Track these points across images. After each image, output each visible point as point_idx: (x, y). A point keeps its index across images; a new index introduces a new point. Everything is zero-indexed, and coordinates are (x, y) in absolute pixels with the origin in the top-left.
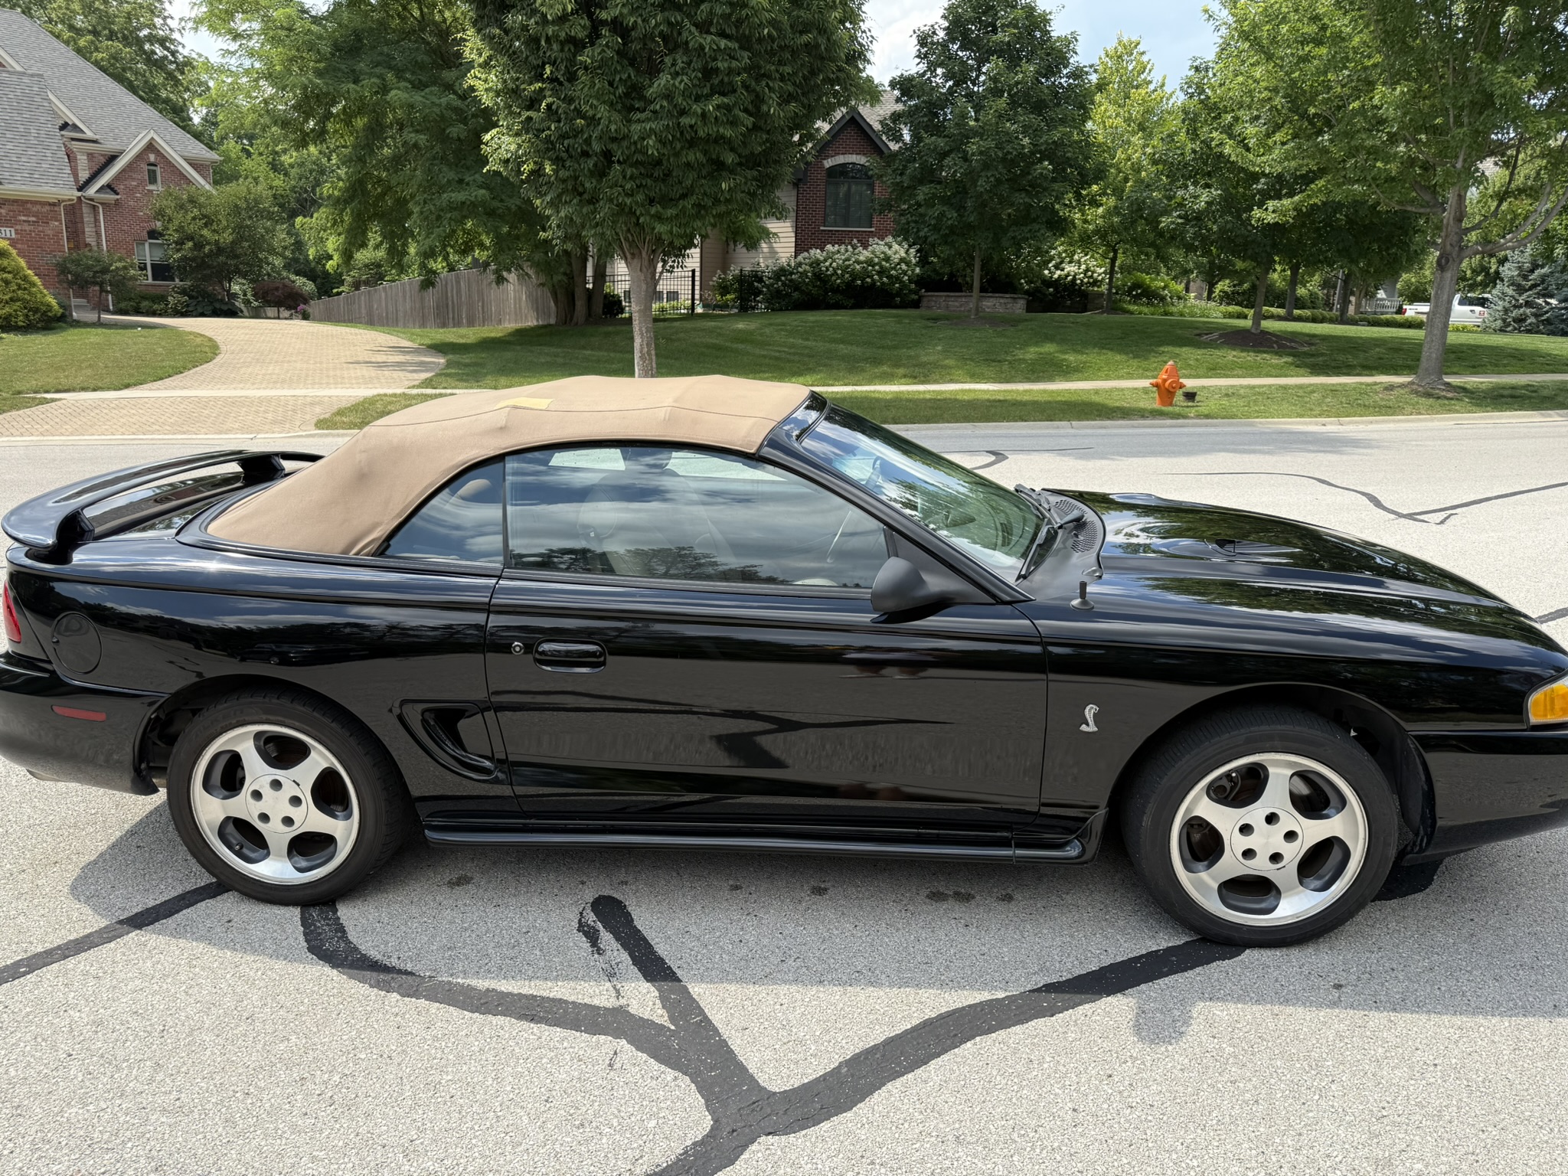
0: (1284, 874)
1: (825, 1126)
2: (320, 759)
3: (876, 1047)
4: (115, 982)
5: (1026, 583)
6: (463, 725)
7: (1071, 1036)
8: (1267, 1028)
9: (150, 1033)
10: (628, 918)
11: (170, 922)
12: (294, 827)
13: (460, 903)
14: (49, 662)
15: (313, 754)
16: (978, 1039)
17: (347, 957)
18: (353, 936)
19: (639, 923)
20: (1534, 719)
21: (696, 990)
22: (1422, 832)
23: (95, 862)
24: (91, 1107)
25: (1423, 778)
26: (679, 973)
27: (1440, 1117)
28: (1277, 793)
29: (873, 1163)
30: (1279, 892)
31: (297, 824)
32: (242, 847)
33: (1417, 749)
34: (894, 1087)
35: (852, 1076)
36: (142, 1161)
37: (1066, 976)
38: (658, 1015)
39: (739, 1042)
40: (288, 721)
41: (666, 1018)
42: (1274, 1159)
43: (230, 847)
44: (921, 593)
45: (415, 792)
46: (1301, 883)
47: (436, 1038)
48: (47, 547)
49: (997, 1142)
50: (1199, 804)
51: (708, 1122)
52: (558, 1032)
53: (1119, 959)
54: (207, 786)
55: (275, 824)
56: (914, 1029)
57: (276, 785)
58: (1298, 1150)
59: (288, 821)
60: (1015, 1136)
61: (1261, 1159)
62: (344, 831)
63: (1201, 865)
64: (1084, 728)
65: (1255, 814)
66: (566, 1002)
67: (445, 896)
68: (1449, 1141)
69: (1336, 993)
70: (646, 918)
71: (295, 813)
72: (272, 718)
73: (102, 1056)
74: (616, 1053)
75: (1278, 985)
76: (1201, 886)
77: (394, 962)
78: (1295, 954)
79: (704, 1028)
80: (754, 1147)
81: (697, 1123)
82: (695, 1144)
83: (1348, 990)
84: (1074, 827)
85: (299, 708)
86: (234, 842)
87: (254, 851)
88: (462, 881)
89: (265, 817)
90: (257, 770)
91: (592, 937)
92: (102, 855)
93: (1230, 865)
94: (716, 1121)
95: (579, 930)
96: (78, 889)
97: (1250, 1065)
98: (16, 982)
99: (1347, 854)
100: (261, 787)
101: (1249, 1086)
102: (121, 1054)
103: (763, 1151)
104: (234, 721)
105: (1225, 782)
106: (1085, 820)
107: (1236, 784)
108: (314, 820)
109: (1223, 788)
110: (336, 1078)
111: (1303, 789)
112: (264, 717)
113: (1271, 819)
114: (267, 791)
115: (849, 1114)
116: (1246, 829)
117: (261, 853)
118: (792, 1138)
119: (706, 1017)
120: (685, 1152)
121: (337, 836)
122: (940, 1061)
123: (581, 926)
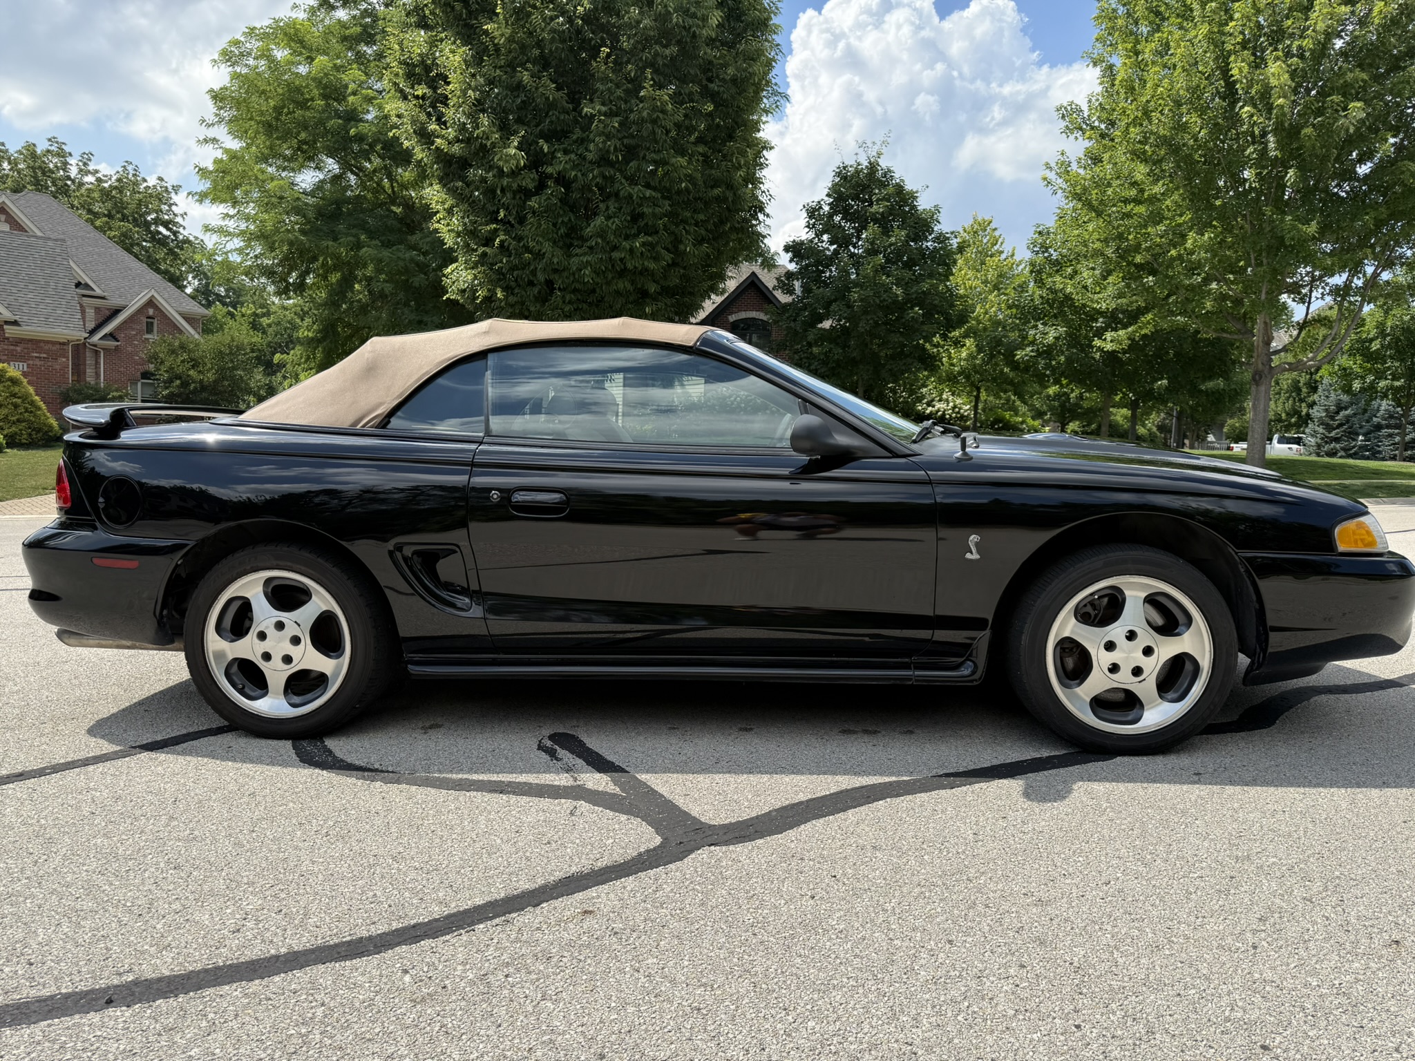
0: (1146, 688)
1: (760, 841)
2: (321, 601)
3: (801, 803)
6: (441, 565)
7: (969, 798)
8: (1138, 793)
10: (581, 743)
11: (179, 748)
12: (292, 665)
13: (433, 738)
15: (314, 597)
16: (888, 800)
17: (334, 764)
18: (339, 755)
19: (591, 746)
20: (1341, 548)
21: (643, 777)
22: (1258, 650)
23: (108, 718)
25: (1254, 598)
26: (627, 769)
28: (1134, 613)
29: (803, 859)
30: (1142, 706)
31: (295, 662)
32: (245, 685)
33: (1247, 571)
34: (818, 823)
35: (783, 815)
37: (963, 769)
38: (611, 789)
39: (683, 800)
40: (295, 567)
41: (618, 790)
43: (234, 685)
44: (832, 441)
45: (401, 634)
46: (1161, 697)
47: (417, 803)
48: (101, 424)
49: (909, 849)
50: (1065, 625)
51: (658, 840)
52: (524, 799)
53: (1009, 761)
54: (219, 630)
55: (277, 660)
56: (832, 794)
57: (280, 626)
59: (287, 659)
60: (925, 846)
62: (334, 668)
63: (1072, 683)
64: (968, 556)
65: (1116, 631)
66: (530, 784)
67: (418, 734)
68: (1298, 848)
69: (1196, 777)
70: (597, 743)
71: (295, 652)
72: (281, 563)
73: (122, 814)
74: (575, 807)
75: (1146, 774)
76: (1076, 700)
77: (377, 766)
78: (1160, 760)
79: (652, 794)
80: (700, 852)
81: (649, 841)
82: (648, 851)
83: (1206, 776)
84: (964, 650)
85: (305, 554)
86: (239, 681)
87: (254, 691)
88: (434, 727)
89: (267, 657)
90: (264, 613)
91: (552, 753)
92: (113, 715)
93: (1097, 682)
94: (665, 839)
95: (538, 749)
96: (92, 731)
97: (1124, 812)
98: (42, 777)
99: (1197, 669)
100: (266, 628)
101: (1126, 822)
103: (708, 854)
104: (248, 568)
105: (1089, 609)
106: (971, 645)
108: (311, 658)
110: (331, 823)
111: (1159, 621)
112: (275, 563)
113: (1131, 636)
114: (271, 632)
115: (780, 836)
116: (1110, 646)
117: (259, 692)
118: (731, 848)
119: (652, 789)
120: (640, 854)
121: (328, 672)
122: (857, 810)
123: (541, 747)
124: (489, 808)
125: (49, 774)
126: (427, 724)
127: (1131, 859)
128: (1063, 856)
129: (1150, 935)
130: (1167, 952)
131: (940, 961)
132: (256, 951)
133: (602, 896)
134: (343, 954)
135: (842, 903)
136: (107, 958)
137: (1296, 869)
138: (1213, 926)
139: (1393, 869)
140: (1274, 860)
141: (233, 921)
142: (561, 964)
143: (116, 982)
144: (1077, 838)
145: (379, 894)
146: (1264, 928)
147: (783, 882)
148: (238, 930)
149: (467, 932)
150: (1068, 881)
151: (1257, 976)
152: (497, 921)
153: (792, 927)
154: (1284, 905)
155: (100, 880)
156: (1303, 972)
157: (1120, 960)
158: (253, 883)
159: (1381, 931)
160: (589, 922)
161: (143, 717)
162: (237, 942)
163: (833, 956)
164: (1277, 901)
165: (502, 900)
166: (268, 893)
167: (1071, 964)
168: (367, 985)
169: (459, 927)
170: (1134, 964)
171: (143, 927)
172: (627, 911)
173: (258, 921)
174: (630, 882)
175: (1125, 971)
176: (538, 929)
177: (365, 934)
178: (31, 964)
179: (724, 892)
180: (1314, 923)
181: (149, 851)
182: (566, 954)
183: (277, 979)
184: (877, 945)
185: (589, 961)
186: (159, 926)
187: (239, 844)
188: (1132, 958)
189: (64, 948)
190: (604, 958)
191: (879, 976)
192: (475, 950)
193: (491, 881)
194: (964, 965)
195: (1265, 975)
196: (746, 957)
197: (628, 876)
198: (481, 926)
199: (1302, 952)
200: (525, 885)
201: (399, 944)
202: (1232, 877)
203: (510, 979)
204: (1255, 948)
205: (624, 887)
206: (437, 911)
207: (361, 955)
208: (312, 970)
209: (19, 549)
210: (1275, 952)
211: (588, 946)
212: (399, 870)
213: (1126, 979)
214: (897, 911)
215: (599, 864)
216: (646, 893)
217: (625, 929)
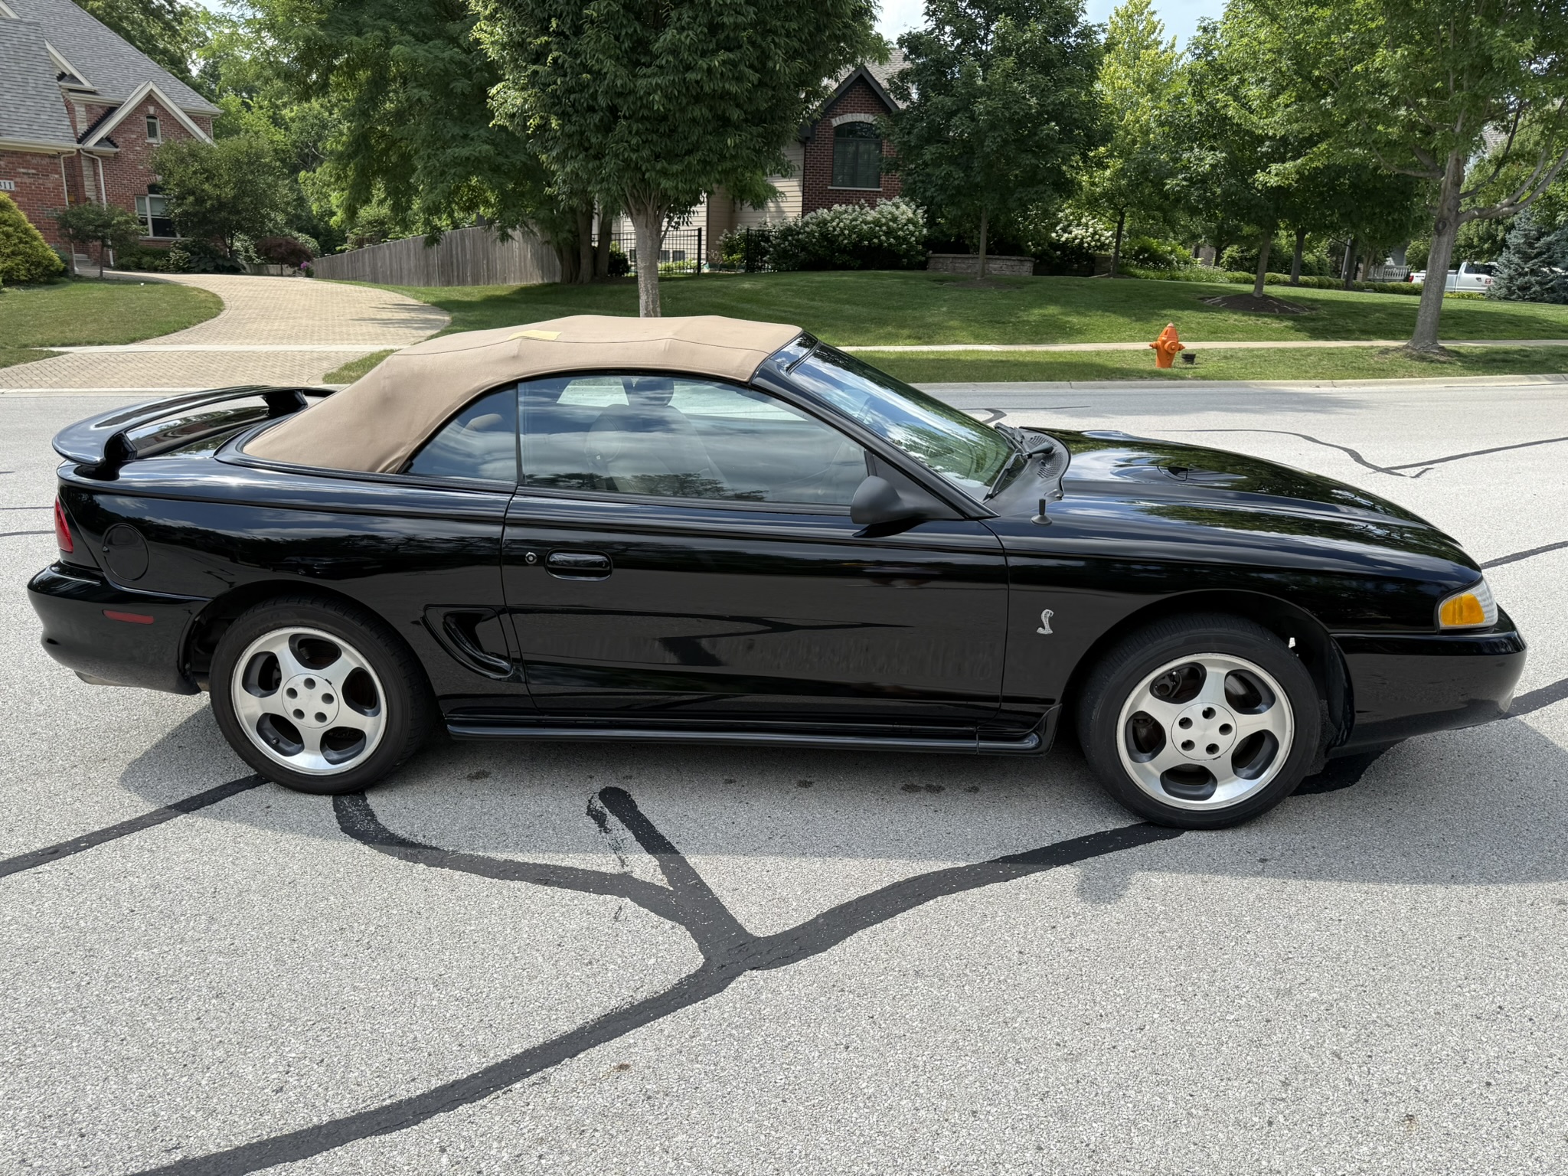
0: (1220, 764)
1: (803, 963)
2: (350, 660)
3: (850, 904)
4: (167, 855)
5: (992, 502)
6: (480, 628)
7: (1022, 897)
8: (1196, 892)
9: (203, 894)
10: (633, 806)
11: (215, 807)
12: (327, 722)
13: (479, 793)
14: (101, 570)
15: (344, 655)
16: (939, 898)
17: (377, 836)
18: (381, 819)
19: (641, 809)
20: (1444, 623)
21: (692, 860)
22: (1343, 727)
23: (141, 759)
24: (155, 950)
25: (1344, 677)
26: (677, 847)
27: (1338, 958)
28: (1213, 691)
29: (842, 990)
30: (1215, 780)
31: (329, 720)
32: (278, 742)
33: (1338, 650)
34: (864, 934)
35: (828, 925)
36: (204, 990)
37: (1021, 850)
38: (660, 880)
39: (729, 899)
40: (321, 624)
41: (666, 881)
42: (1190, 989)
43: (268, 741)
44: (897, 508)
45: (438, 692)
46: (1235, 772)
47: (459, 898)
48: (96, 464)
49: (951, 976)
50: (1143, 700)
51: (700, 960)
52: (569, 893)
53: (1070, 838)
54: (246, 685)
55: (309, 719)
56: (883, 890)
57: (310, 683)
58: (1211, 983)
59: (321, 717)
60: (967, 971)
61: (1178, 989)
62: (373, 726)
63: (1144, 756)
64: (1040, 630)
65: (1194, 708)
66: (577, 870)
67: (466, 787)
68: (1343, 976)
69: (1260, 866)
70: (650, 805)
71: (328, 710)
72: (306, 621)
73: (161, 912)
74: (620, 908)
75: (1210, 859)
76: (1146, 774)
77: (420, 839)
78: (1228, 837)
79: (700, 889)
80: (741, 978)
81: (692, 961)
82: (689, 976)
83: (1272, 863)
84: (1030, 723)
85: (331, 612)
86: (271, 737)
87: (289, 745)
88: (481, 775)
89: (299, 714)
90: (292, 669)
91: (600, 819)
92: (146, 753)
93: (1171, 756)
94: (707, 959)
95: (588, 814)
96: (125, 781)
97: (1177, 920)
98: (78, 854)
99: (1275, 746)
100: (297, 685)
101: (1175, 935)
102: (178, 910)
103: (748, 982)
104: (271, 625)
105: (1167, 681)
106: (1041, 715)
107: (1177, 683)
108: (345, 716)
109: (1165, 686)
110: (372, 928)
111: (1239, 689)
112: (299, 621)
113: (1208, 713)
114: (301, 689)
115: (823, 954)
116: (1185, 723)
117: (296, 746)
118: (773, 972)
119: (701, 881)
120: (681, 982)
121: (366, 731)
122: (905, 914)
123: (591, 812)
124: (533, 907)
125: (85, 848)
126: (474, 771)
127: (1172, 993)
128: (1104, 987)
129: (1171, 1105)
130: (1184, 1131)
131: (961, 1140)
132: (299, 1120)
133: (638, 1041)
134: (383, 1125)
135: (875, 1056)
136: (156, 1128)
137: (1335, 1010)
138: (1238, 1091)
139: (1431, 1011)
140: (1315, 995)
141: (275, 1076)
142: (594, 1141)
143: (165, 1162)
144: (1122, 959)
145: (419, 1036)
146: (1284, 1096)
147: (820, 1025)
148: (281, 1088)
149: (505, 1093)
150: (1103, 1026)
151: (1264, 1163)
152: (534, 1078)
153: (823, 1092)
154: (1311, 1062)
155: (143, 1013)
156: (1310, 1158)
157: (1135, 1140)
158: (296, 1019)
159: (1400, 1101)
160: (626, 1082)
161: (177, 759)
162: (280, 1105)
163: (858, 1133)
164: (1306, 1056)
165: (540, 1047)
166: (309, 1034)
167: (1087, 1145)
168: (406, 1168)
169: (498, 1088)
170: (1148, 1146)
171: (189, 1084)
172: (662, 1066)
173: (301, 1076)
174: (666, 1022)
175: (1137, 1156)
176: (573, 1090)
177: (405, 1096)
178: (82, 1136)
179: (760, 1039)
180: (1336, 1088)
181: (190, 970)
182: (600, 1127)
183: (319, 1158)
184: (902, 1118)
185: (621, 1137)
186: (204, 1082)
187: (280, 961)
188: (1147, 1139)
189: (113, 1112)
190: (636, 1132)
191: (900, 1161)
192: (510, 1119)
193: (530, 1019)
194: (983, 1147)
195: (1272, 1162)
196: (773, 1133)
197: (666, 1014)
198: (518, 1085)
199: (1316, 1132)
200: (566, 1027)
201: (437, 1111)
202: (1268, 1021)
203: (543, 1161)
204: (1270, 1123)
205: (662, 1030)
206: (474, 1064)
207: (400, 1126)
208: (352, 1146)
209: (25, 591)
210: (1289, 1130)
211: (620, 1116)
212: (440, 1001)
213: (1137, 1167)
214: (928, 1068)
215: (640, 997)
216: (683, 1040)
217: (658, 1092)
